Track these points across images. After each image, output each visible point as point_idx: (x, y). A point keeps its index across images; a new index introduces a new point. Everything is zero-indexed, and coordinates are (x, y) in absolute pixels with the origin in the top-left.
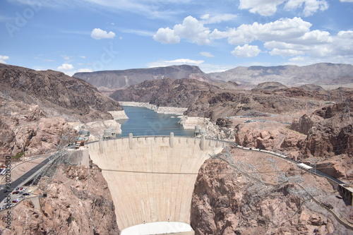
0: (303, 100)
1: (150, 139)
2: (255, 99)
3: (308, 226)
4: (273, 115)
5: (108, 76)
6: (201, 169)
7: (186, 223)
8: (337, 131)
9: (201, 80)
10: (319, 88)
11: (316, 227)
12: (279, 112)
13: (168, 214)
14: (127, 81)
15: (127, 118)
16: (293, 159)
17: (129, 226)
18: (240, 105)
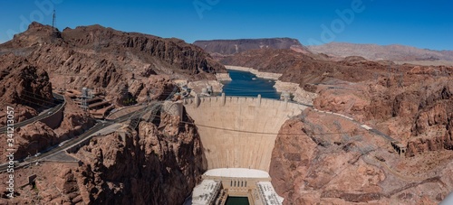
0: (376, 72)
1: (242, 99)
2: (338, 69)
3: (364, 177)
4: (351, 83)
5: (221, 44)
6: (282, 128)
7: (265, 170)
8: (393, 98)
9: (299, 51)
10: (392, 63)
11: (371, 177)
12: (357, 81)
13: (250, 162)
14: (237, 48)
15: (230, 79)
16: (358, 122)
17: (213, 168)
18: (325, 74)
